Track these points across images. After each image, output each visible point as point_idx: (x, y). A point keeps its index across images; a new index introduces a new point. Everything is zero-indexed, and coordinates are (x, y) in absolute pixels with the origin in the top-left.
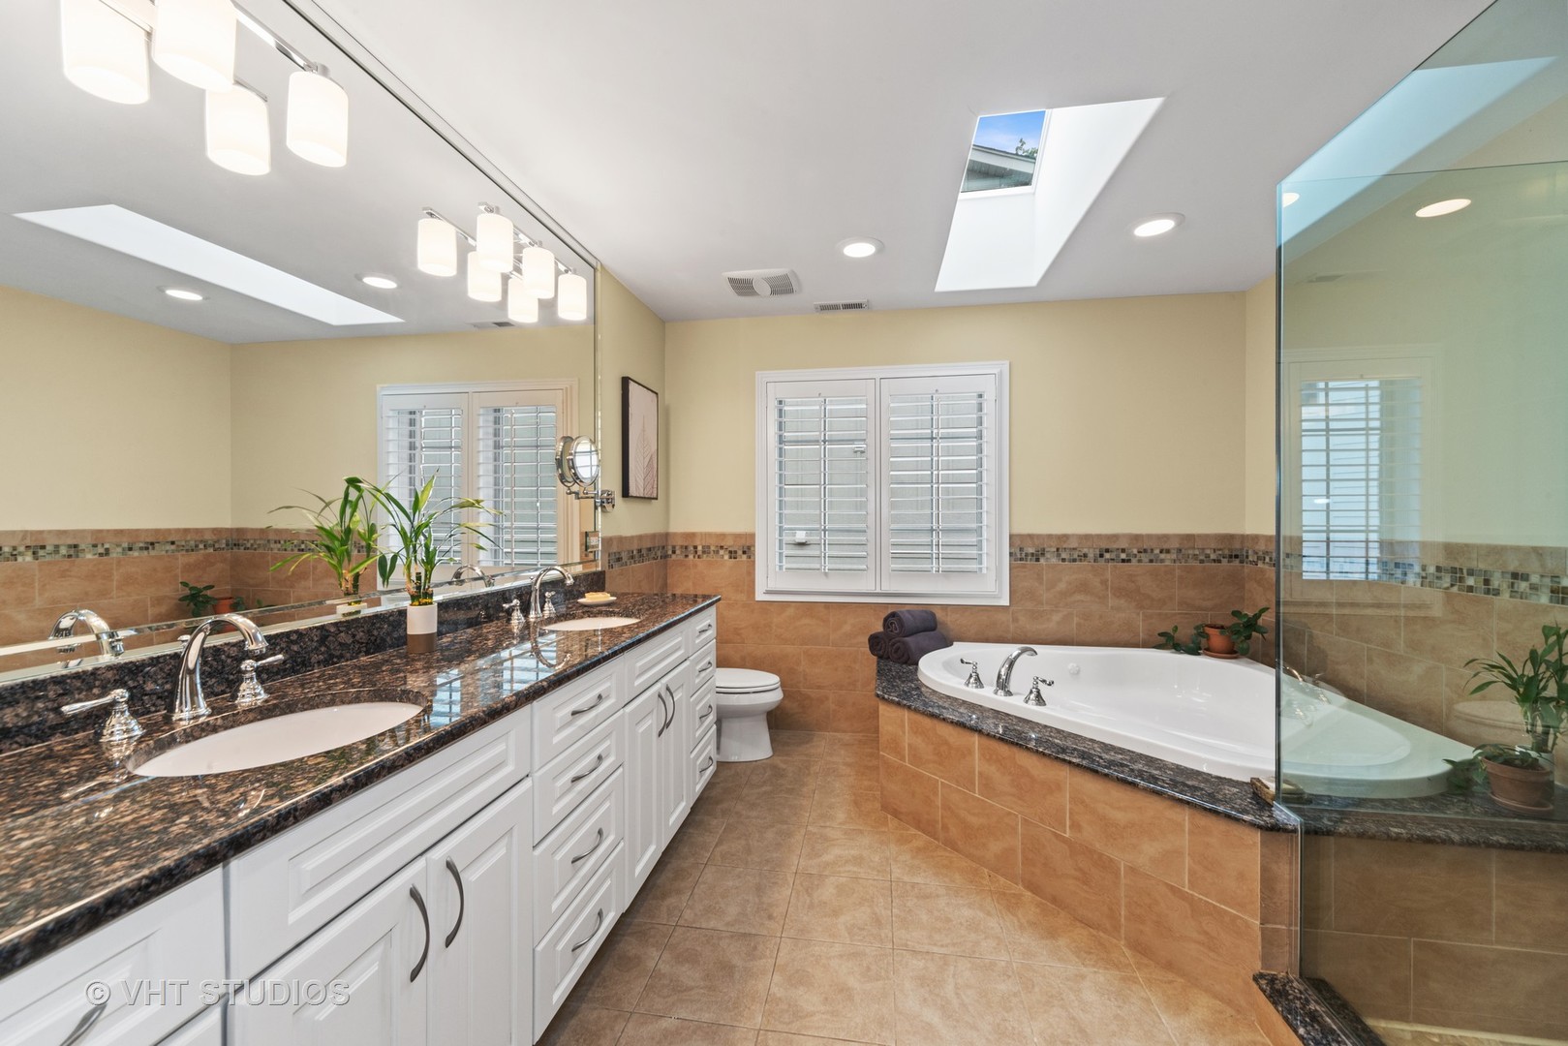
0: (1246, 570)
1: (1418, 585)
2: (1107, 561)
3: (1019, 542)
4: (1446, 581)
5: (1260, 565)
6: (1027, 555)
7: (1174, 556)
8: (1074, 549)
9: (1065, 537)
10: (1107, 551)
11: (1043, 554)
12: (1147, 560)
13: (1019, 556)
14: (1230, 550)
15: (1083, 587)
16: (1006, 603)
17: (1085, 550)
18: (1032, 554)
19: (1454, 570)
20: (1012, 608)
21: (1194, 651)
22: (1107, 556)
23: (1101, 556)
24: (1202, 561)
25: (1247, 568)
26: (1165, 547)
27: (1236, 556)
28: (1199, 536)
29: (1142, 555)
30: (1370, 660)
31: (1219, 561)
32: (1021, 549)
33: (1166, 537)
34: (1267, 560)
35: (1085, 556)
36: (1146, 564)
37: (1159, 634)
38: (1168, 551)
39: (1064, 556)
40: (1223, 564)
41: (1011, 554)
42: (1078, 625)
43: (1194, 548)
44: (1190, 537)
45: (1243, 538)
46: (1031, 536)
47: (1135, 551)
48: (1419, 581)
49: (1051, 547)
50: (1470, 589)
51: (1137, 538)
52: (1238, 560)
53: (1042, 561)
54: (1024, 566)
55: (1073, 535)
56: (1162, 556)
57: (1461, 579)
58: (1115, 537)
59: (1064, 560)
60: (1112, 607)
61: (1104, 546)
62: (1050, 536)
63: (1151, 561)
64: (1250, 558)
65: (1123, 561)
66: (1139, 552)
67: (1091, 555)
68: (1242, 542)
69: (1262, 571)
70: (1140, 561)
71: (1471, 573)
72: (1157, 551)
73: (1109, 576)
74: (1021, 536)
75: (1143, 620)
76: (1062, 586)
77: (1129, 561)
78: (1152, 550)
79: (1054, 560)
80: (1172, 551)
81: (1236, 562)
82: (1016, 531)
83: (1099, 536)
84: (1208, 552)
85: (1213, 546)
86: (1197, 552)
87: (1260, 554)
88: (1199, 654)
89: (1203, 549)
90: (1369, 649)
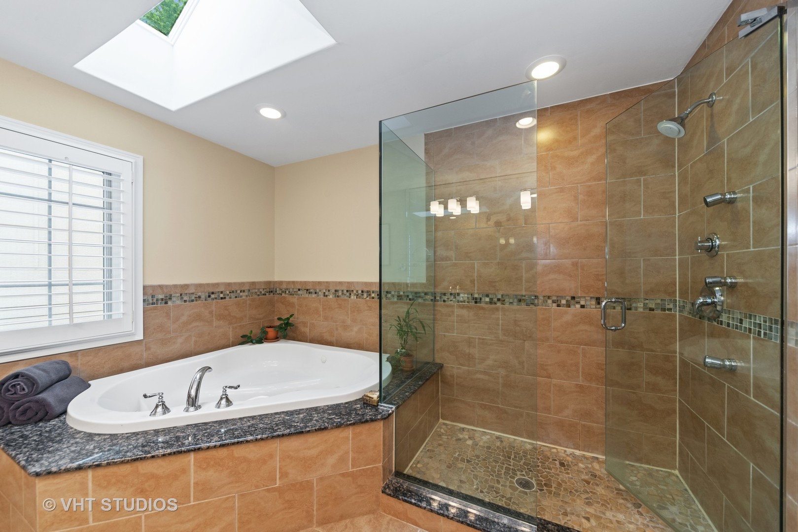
0: (275, 298)
1: (355, 298)
2: (213, 299)
3: (151, 292)
4: (365, 295)
5: (283, 295)
6: (157, 300)
7: (247, 294)
8: (192, 293)
9: (186, 286)
10: (213, 293)
11: (170, 299)
12: (234, 297)
13: (151, 302)
14: (270, 289)
15: (198, 317)
16: (140, 337)
17: (199, 294)
18: (162, 299)
19: (368, 292)
20: (144, 341)
21: (260, 341)
22: (213, 296)
23: (209, 296)
24: (259, 295)
25: (276, 297)
26: (243, 289)
27: (272, 292)
28: (258, 282)
29: (232, 294)
30: (337, 329)
31: (265, 295)
32: (153, 297)
33: (243, 284)
34: (287, 292)
35: (199, 297)
36: (233, 299)
37: (241, 337)
38: (244, 291)
39: (185, 298)
40: (267, 296)
41: (144, 300)
42: (196, 342)
43: (255, 289)
44: (253, 283)
45: (275, 282)
46: (161, 287)
47: (228, 292)
48: (355, 297)
49: (176, 293)
50: (373, 298)
51: (229, 284)
52: (272, 293)
53: (170, 303)
54: (155, 309)
55: (192, 284)
56: (241, 294)
57: (370, 295)
58: (217, 285)
59: (185, 301)
60: (215, 327)
61: (211, 290)
62: (175, 286)
63: (236, 297)
64: (278, 292)
65: (222, 298)
66: (230, 293)
67: (203, 297)
68: (274, 285)
69: (285, 298)
70: (230, 298)
71: (373, 292)
72: (239, 292)
73: (214, 308)
74: (153, 287)
75: (232, 331)
76: (184, 319)
77: (225, 298)
78: (236, 291)
79: (179, 302)
80: (246, 291)
81: (272, 294)
82: (148, 283)
83: (208, 285)
84: (261, 290)
85: (263, 287)
86: (256, 291)
87: (283, 290)
88: (263, 343)
89: (259, 289)
90: (336, 325)
